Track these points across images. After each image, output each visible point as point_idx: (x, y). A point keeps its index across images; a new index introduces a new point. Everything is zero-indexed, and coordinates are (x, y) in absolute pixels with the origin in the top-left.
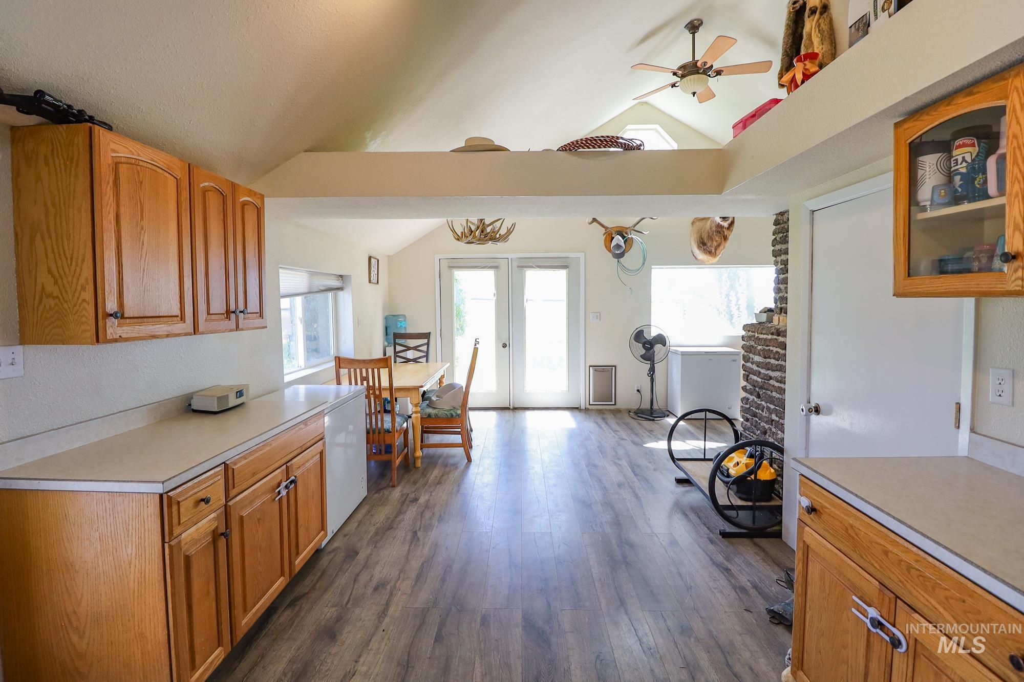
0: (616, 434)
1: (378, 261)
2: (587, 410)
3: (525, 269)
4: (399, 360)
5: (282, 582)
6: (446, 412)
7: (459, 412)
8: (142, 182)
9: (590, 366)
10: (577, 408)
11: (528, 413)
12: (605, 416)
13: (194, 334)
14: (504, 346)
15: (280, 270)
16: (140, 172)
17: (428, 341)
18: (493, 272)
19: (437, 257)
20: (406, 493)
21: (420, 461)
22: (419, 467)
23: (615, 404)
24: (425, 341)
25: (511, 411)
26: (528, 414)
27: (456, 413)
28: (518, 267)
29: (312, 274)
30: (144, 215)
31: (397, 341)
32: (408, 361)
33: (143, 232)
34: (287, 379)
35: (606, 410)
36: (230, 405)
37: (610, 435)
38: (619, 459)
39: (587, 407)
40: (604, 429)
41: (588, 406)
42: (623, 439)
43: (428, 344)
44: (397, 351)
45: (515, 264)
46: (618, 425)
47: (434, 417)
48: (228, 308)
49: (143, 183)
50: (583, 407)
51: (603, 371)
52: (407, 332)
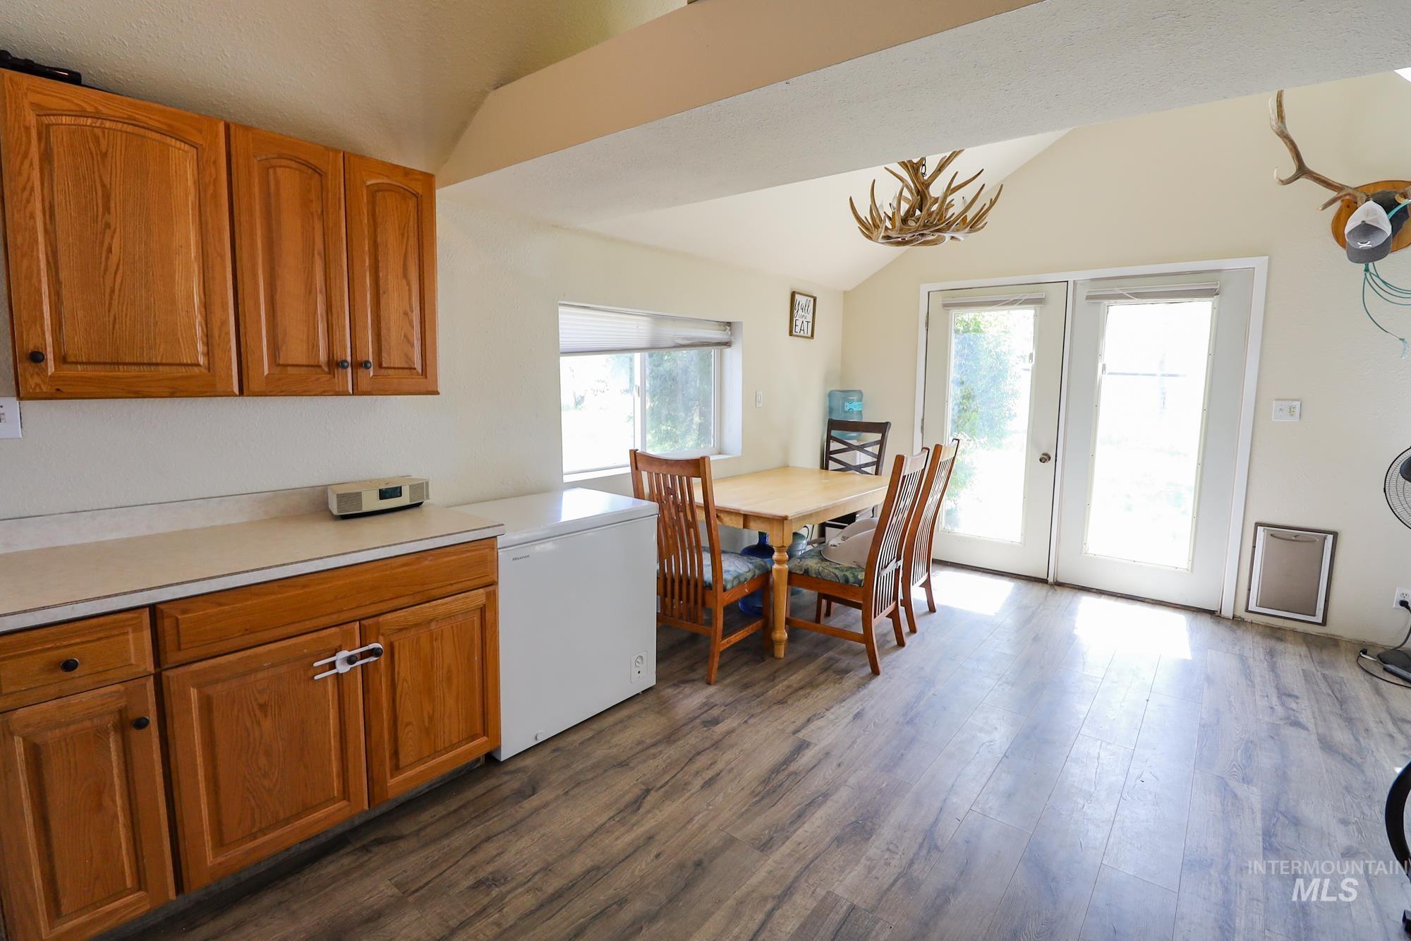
0: (1283, 704)
1: (815, 300)
2: (1237, 621)
3: (1106, 302)
4: (832, 465)
5: (340, 810)
6: (837, 572)
7: (861, 576)
8: (106, 153)
9: (1258, 525)
10: (1211, 613)
11: (1086, 600)
12: (1280, 647)
13: (241, 393)
14: (1045, 458)
15: (561, 309)
16: (101, 139)
17: (883, 437)
18: (1032, 312)
19: (925, 288)
20: (713, 703)
21: (783, 647)
22: (781, 659)
23: (1324, 623)
24: (878, 436)
25: (1046, 587)
26: (1087, 602)
27: (855, 577)
28: (1088, 298)
29: (658, 319)
30: (112, 205)
31: (834, 433)
32: (846, 468)
33: (108, 233)
34: (567, 479)
35: (1294, 631)
36: (365, 509)
37: (1262, 703)
38: (1246, 780)
39: (1238, 614)
40: (1258, 680)
41: (1241, 612)
42: (1296, 724)
43: (882, 443)
44: (831, 449)
45: (1083, 293)
46: (1306, 680)
47: (815, 576)
48: (331, 357)
49: (109, 155)
50: (1227, 612)
51: (1296, 540)
52: (863, 421)
